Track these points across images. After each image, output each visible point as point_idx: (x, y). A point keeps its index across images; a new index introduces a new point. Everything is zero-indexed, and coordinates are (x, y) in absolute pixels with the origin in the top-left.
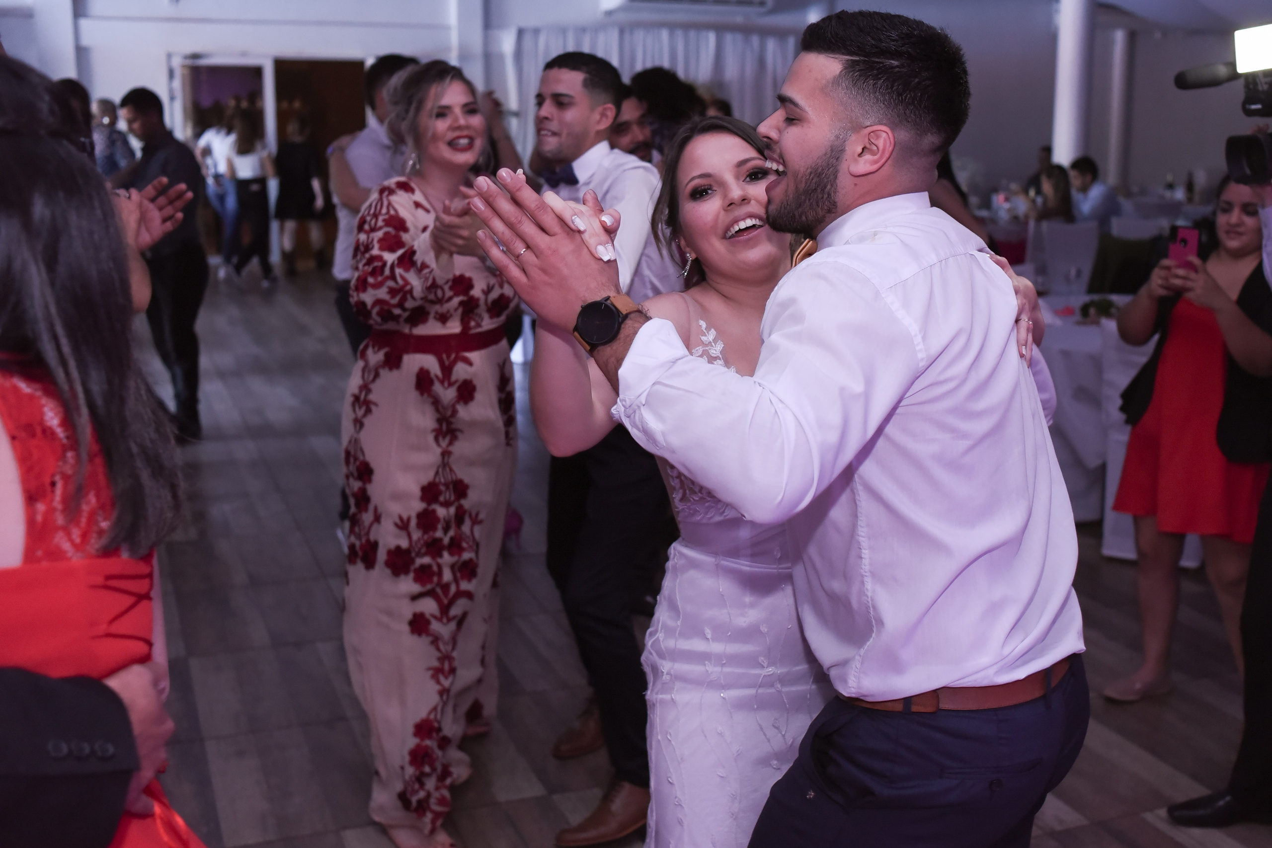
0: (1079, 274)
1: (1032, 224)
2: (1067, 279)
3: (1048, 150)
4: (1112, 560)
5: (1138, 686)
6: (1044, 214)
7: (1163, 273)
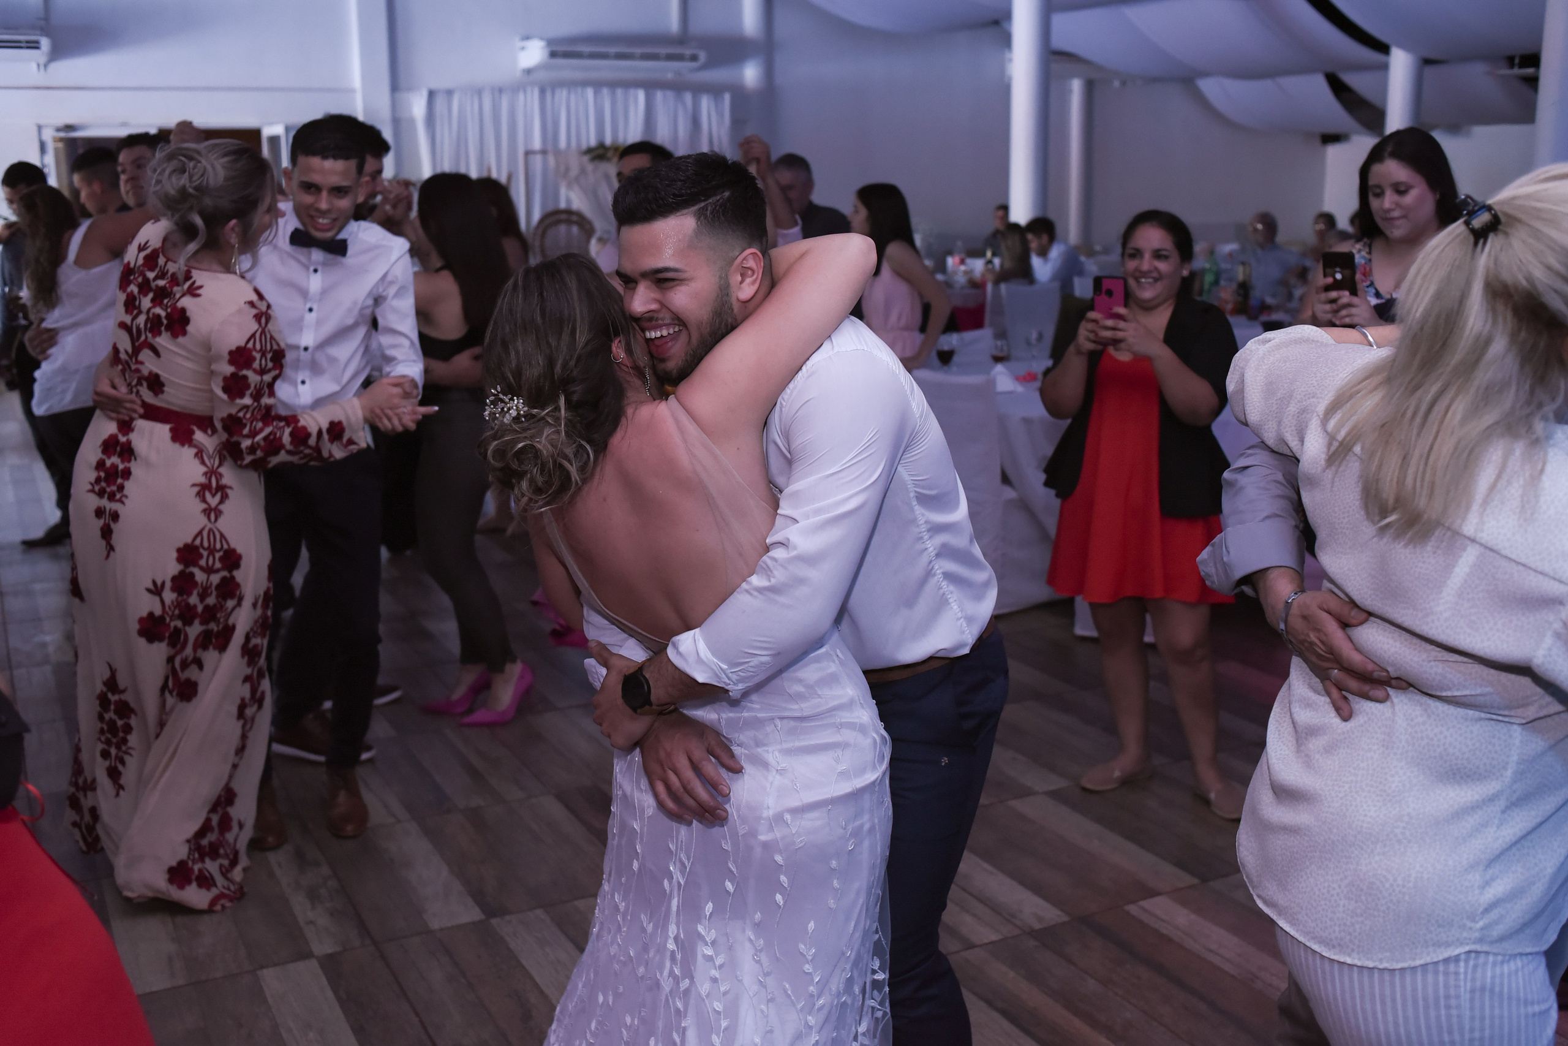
0: (1040, 337)
1: (989, 287)
2: (1028, 343)
3: (1005, 208)
4: (1084, 639)
5: (1117, 774)
6: (1003, 277)
7: (1090, 326)
